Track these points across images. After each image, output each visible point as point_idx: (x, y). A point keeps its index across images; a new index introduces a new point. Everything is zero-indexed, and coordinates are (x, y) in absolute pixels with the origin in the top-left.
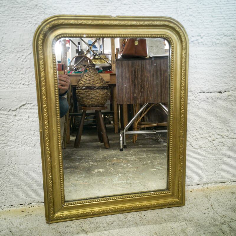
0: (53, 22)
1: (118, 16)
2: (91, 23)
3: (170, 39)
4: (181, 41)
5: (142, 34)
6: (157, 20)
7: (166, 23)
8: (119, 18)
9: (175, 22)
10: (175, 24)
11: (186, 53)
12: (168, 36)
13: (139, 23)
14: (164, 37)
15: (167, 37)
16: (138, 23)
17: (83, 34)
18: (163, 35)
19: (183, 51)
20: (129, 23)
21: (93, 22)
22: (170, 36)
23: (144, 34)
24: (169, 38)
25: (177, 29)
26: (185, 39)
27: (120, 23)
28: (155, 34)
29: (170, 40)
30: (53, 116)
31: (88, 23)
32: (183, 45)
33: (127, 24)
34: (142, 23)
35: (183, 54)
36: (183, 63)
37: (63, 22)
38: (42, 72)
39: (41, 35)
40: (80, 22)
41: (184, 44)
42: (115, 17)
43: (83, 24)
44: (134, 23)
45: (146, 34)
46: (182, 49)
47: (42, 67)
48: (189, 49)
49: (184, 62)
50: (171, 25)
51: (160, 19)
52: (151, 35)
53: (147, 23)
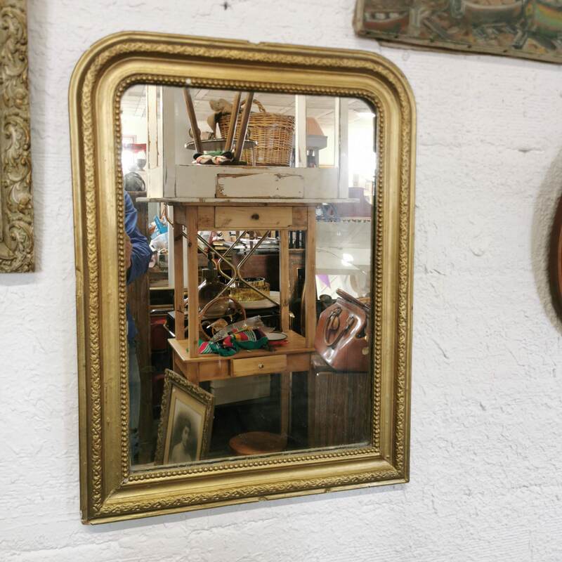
0: (118, 46)
1: (263, 43)
2: (205, 52)
3: (376, 101)
4: (401, 106)
5: (315, 87)
6: (348, 58)
7: (369, 65)
8: (266, 48)
9: (387, 65)
10: (387, 68)
11: (410, 133)
12: (372, 93)
13: (311, 61)
14: (362, 94)
15: (370, 95)
16: (308, 61)
17: (186, 78)
18: (362, 90)
19: (405, 127)
20: (289, 59)
21: (209, 51)
22: (376, 94)
23: (320, 87)
24: (373, 99)
25: (391, 79)
26: (409, 102)
27: (268, 58)
28: (344, 88)
29: (377, 103)
30: (110, 262)
31: (197, 54)
32: (404, 114)
33: (283, 61)
34: (315, 61)
35: (404, 134)
36: (404, 153)
37: (141, 47)
38: (88, 157)
39: (89, 72)
40: (179, 49)
41: (406, 112)
42: (257, 45)
43: (186, 53)
44: (299, 60)
45: (325, 87)
46: (402, 123)
47: (88, 146)
48: (416, 124)
49: (407, 151)
50: (380, 69)
51: (355, 55)
52: (335, 90)
53: (328, 62)
